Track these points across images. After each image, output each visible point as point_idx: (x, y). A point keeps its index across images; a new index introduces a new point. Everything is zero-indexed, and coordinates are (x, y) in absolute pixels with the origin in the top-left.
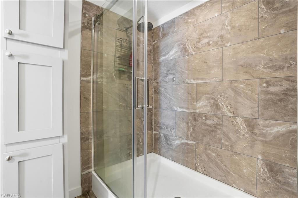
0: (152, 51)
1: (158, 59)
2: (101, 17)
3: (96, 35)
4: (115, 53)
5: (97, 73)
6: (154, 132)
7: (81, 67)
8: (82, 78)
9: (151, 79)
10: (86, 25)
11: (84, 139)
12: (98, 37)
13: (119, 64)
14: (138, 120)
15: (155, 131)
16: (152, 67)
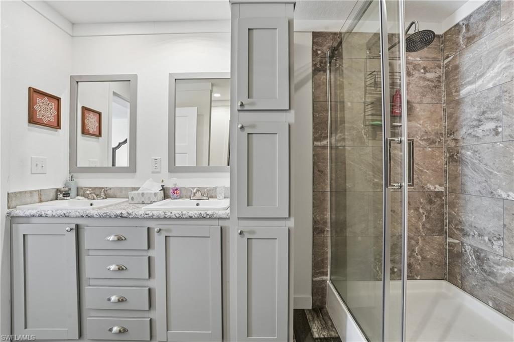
0: (443, 78)
1: (456, 92)
2: (340, 47)
3: (332, 77)
4: (365, 99)
5: (336, 134)
6: (449, 240)
7: (314, 127)
8: (315, 143)
9: (441, 134)
10: (318, 66)
11: (318, 229)
12: (336, 78)
13: (372, 115)
14: (412, 211)
15: (450, 237)
16: (444, 110)
